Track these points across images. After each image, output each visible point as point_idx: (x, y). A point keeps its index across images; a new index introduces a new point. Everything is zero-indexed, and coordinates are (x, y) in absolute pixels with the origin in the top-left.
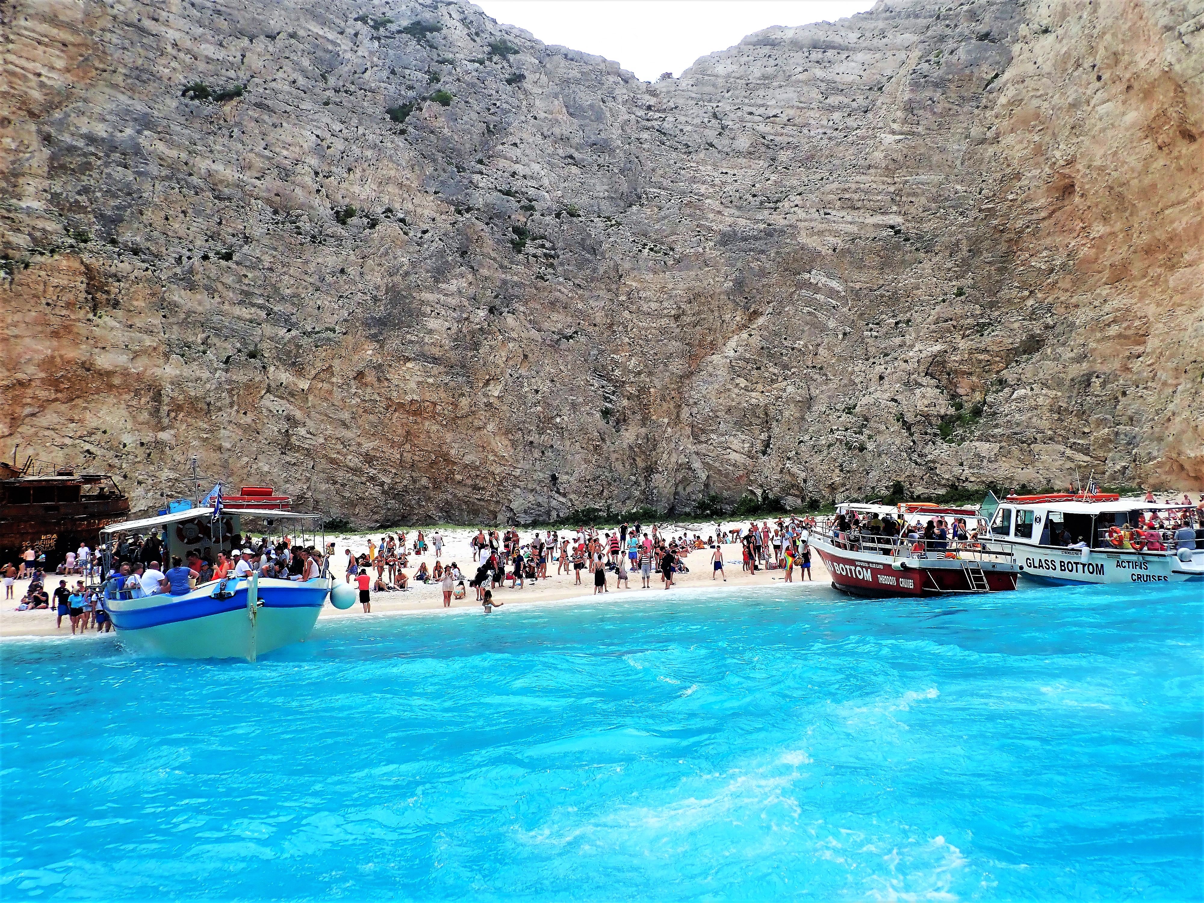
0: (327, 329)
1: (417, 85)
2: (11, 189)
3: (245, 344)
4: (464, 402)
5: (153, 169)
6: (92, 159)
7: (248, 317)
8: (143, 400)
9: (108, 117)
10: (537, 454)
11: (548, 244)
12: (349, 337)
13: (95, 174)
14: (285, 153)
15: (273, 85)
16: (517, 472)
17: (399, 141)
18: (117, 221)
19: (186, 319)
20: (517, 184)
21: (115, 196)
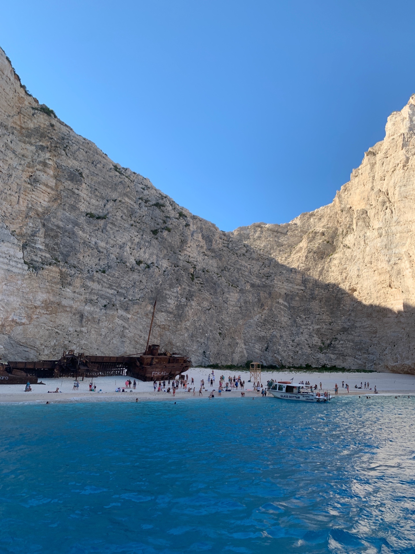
0: (137, 300)
1: (160, 224)
2: (31, 240)
3: (110, 301)
4: (179, 326)
5: (79, 240)
6: (59, 234)
7: (111, 292)
8: (76, 317)
9: (63, 220)
10: (199, 344)
11: (201, 280)
12: (144, 303)
13: (60, 239)
14: (120, 240)
15: (115, 217)
16: (193, 350)
17: (156, 241)
18: (68, 256)
19: (91, 291)
20: (191, 260)
21: (66, 247)
